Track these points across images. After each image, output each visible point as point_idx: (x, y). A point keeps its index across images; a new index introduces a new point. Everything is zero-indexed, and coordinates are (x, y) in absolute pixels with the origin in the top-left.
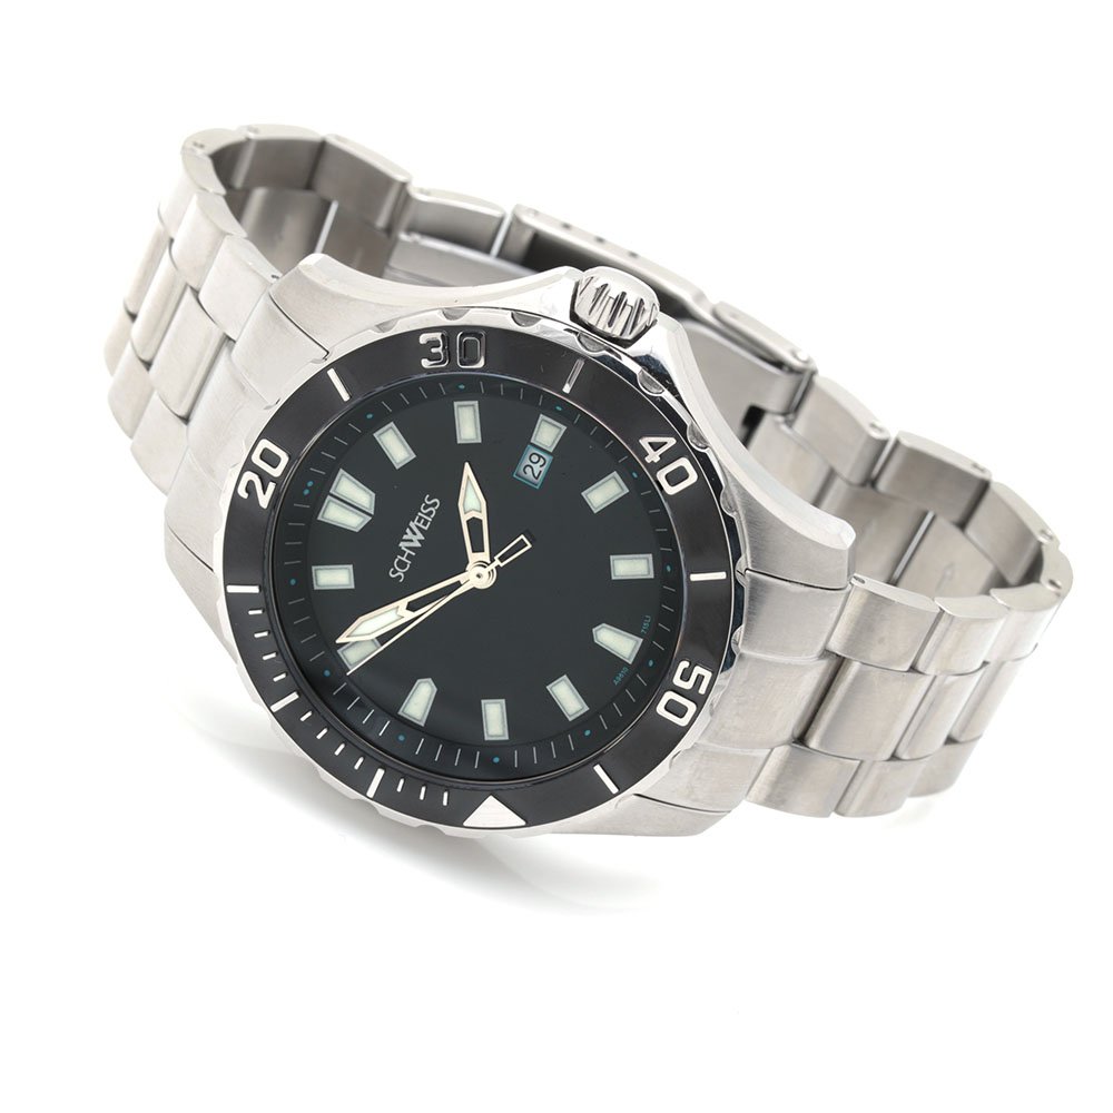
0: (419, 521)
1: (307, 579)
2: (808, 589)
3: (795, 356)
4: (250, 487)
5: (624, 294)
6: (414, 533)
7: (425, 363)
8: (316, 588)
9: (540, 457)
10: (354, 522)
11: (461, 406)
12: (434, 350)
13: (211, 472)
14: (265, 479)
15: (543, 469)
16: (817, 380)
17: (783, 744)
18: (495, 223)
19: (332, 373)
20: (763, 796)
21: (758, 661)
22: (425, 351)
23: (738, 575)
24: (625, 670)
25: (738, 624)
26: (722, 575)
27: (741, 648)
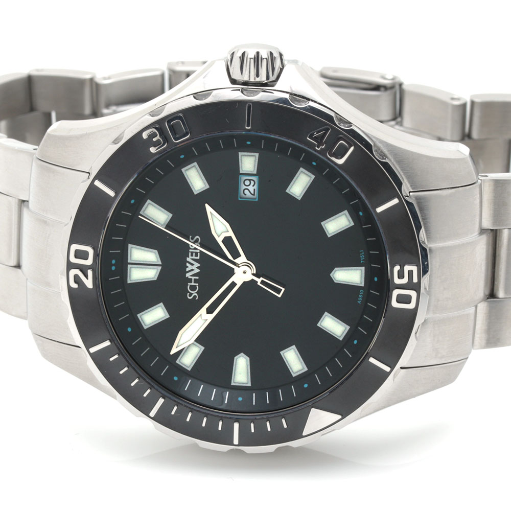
0: (192, 255)
1: (137, 324)
2: (453, 190)
3: (385, 78)
4: (77, 279)
5: (258, 53)
6: (192, 264)
7: (153, 150)
8: (145, 328)
9: (250, 180)
10: (151, 274)
11: (187, 170)
12: (154, 139)
13: (48, 284)
14: (84, 269)
15: (256, 187)
16: (404, 87)
17: (481, 301)
18: (160, 80)
19: (97, 183)
20: (484, 342)
21: (442, 248)
22: (149, 142)
23: (407, 198)
24: (362, 292)
25: (419, 228)
26: (395, 201)
27: (428, 245)
